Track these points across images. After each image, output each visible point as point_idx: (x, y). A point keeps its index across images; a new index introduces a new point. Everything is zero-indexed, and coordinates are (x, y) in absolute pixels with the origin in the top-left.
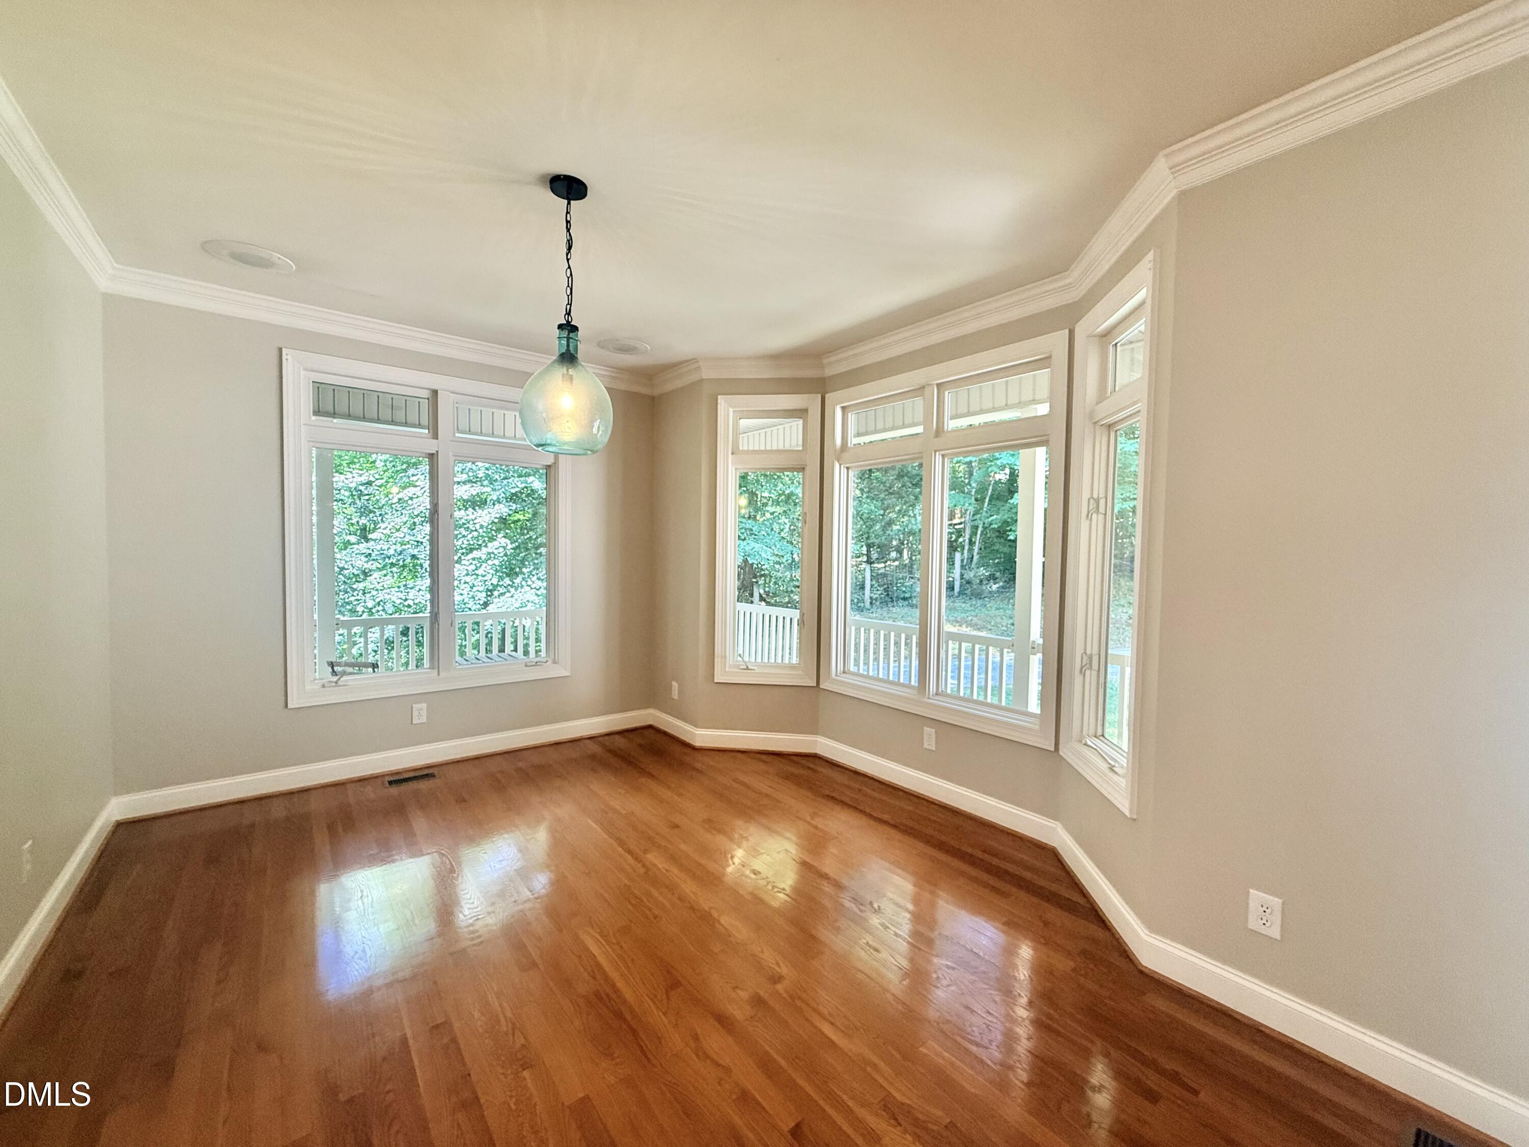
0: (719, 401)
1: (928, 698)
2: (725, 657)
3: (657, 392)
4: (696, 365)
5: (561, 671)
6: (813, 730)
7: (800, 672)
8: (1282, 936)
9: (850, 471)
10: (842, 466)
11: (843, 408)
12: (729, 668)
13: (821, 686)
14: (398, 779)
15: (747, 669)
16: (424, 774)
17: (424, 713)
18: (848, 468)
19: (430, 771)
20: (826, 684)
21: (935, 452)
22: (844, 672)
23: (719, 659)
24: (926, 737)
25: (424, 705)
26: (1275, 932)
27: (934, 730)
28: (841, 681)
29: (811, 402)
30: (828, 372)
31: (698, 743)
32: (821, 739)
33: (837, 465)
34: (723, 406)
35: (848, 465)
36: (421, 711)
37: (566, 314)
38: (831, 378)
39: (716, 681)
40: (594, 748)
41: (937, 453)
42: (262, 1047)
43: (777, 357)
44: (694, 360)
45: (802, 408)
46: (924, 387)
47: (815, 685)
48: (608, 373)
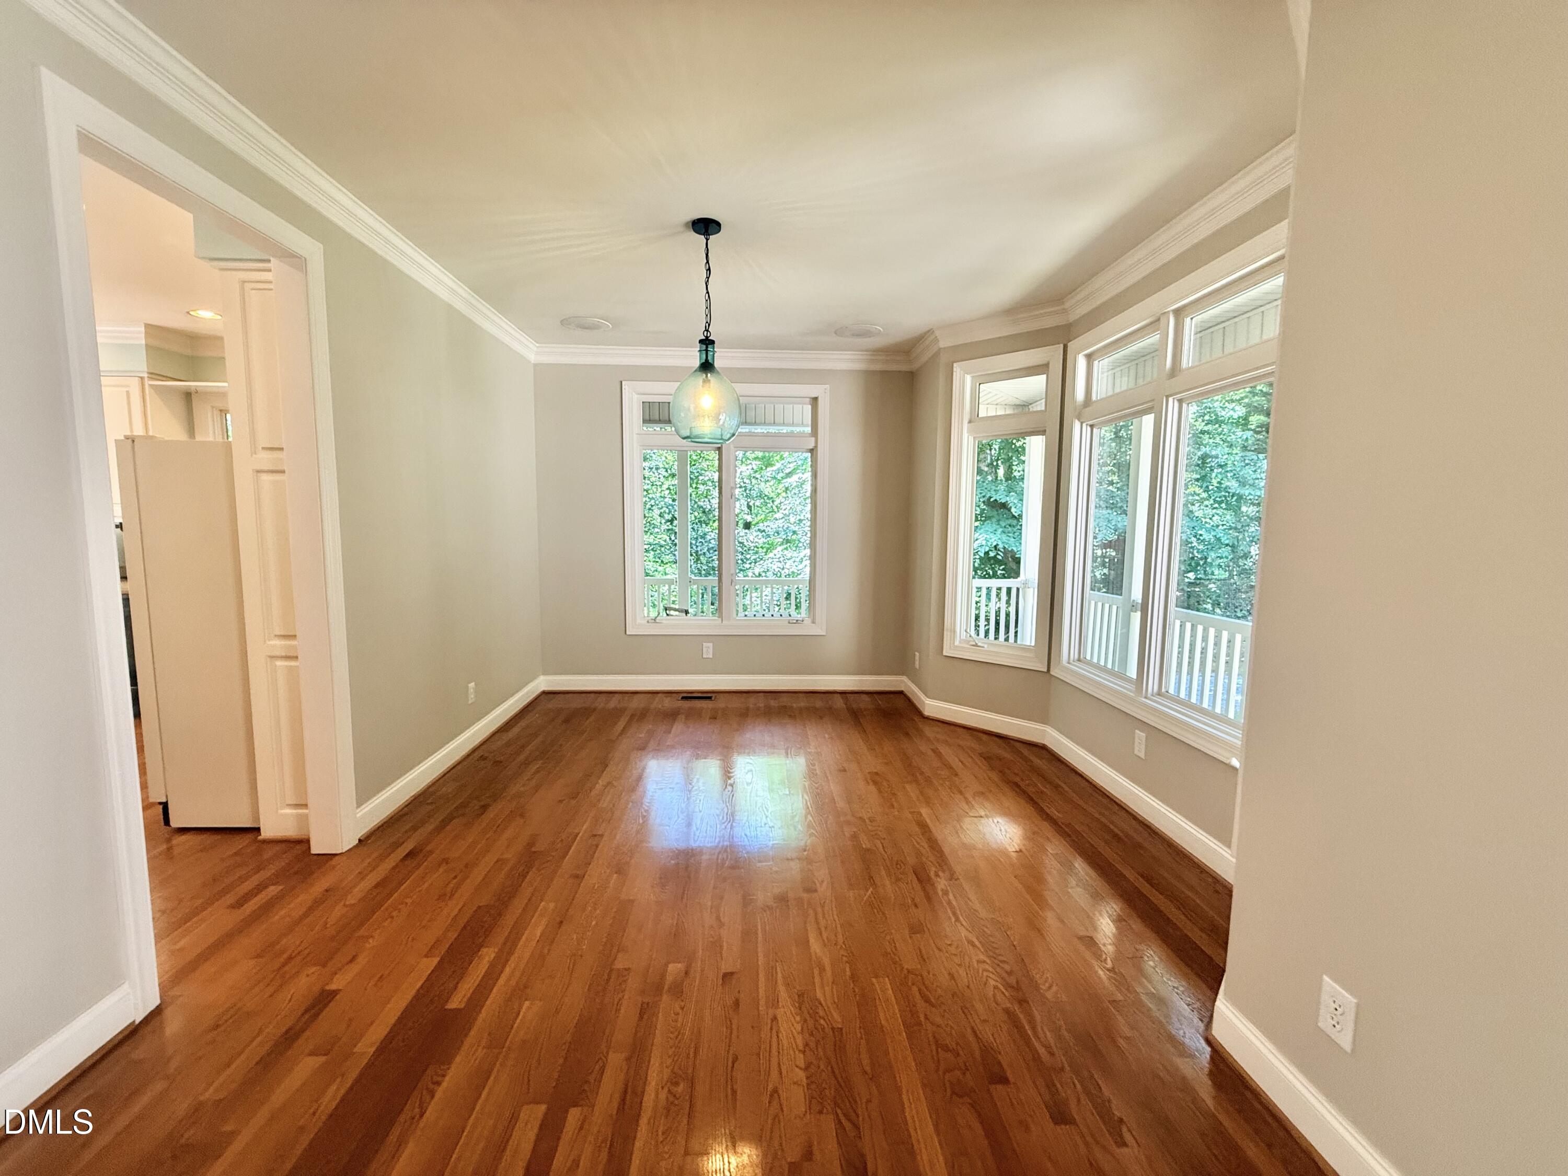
0: (955, 369)
1: (1146, 698)
2: (954, 632)
3: (915, 366)
4: (932, 337)
5: (817, 630)
6: (1044, 719)
7: (1031, 655)
8: (1353, 1050)
9: (1094, 430)
10: (1084, 425)
11: (1089, 357)
12: (960, 642)
13: (1052, 673)
14: (689, 696)
15: (976, 645)
16: (706, 696)
17: (711, 651)
18: (1092, 426)
19: (709, 695)
20: (1056, 671)
21: (1167, 397)
22: (1079, 660)
23: (949, 634)
24: (1137, 740)
25: (710, 645)
26: (1345, 1040)
27: (1144, 735)
28: (1072, 671)
29: (1051, 354)
30: (1074, 316)
31: (927, 712)
32: (1049, 730)
33: (1077, 424)
34: (958, 372)
35: (1090, 423)
36: (708, 650)
37: (706, 330)
38: (1077, 322)
39: (945, 653)
40: (839, 703)
41: (1171, 399)
42: (522, 816)
43: (1013, 311)
44: (930, 332)
45: (1041, 363)
46: (1158, 320)
47: (1045, 670)
48: (861, 357)
